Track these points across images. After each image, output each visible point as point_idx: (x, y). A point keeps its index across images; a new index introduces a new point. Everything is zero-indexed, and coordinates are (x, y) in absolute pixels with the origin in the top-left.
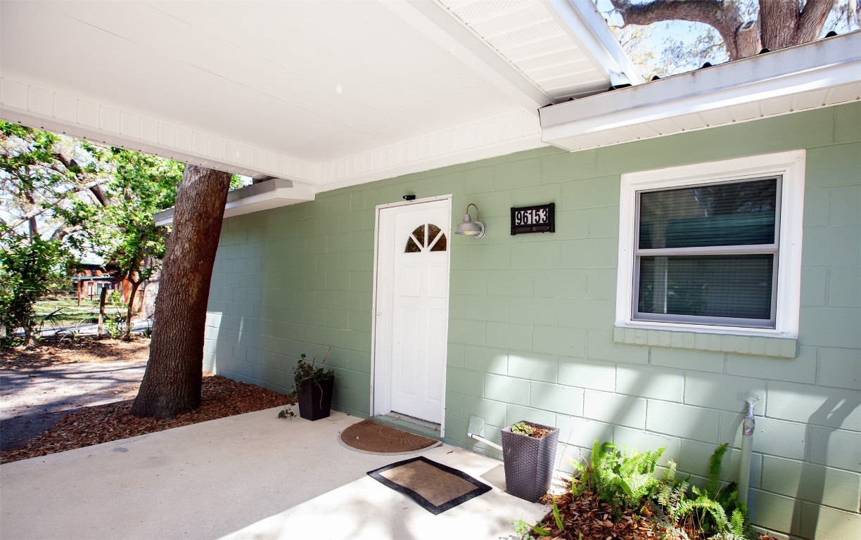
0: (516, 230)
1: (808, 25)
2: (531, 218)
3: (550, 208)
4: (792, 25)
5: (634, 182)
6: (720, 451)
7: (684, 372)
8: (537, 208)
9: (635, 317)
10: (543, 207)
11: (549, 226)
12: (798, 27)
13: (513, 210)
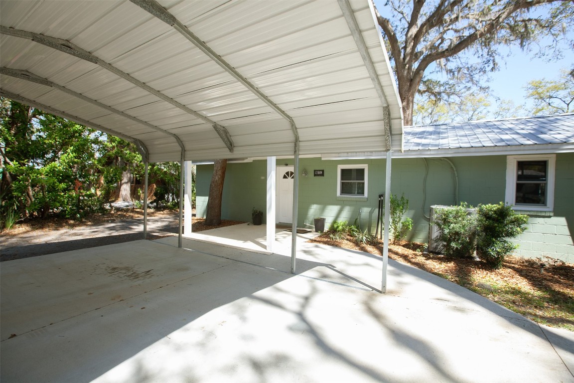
0: (315, 175)
1: (414, 85)
2: (319, 173)
3: (323, 171)
4: (408, 84)
5: (340, 167)
6: (356, 219)
7: (350, 205)
8: (320, 171)
9: (341, 195)
10: (322, 171)
11: (323, 175)
12: (411, 85)
13: (314, 171)
